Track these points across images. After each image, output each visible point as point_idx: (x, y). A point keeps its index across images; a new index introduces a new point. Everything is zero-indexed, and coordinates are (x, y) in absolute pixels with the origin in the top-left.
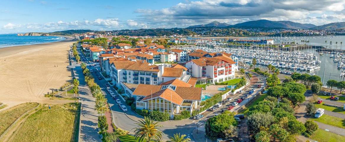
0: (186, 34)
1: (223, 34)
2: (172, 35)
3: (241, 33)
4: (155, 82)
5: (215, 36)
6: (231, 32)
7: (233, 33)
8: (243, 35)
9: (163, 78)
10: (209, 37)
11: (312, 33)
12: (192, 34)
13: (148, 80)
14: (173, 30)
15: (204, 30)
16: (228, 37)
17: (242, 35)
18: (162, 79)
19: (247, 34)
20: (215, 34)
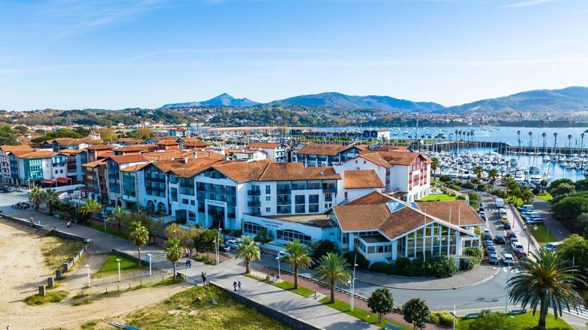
0: (171, 120)
1: (255, 120)
2: (139, 123)
3: (296, 118)
4: (328, 203)
5: (240, 125)
6: (272, 117)
7: (278, 118)
8: (299, 122)
9: (346, 194)
10: (224, 127)
11: (448, 120)
12: (187, 121)
13: (314, 199)
14: (138, 111)
15: (208, 112)
16: (269, 128)
17: (296, 123)
18: (344, 195)
19: (307, 121)
20: (237, 120)
